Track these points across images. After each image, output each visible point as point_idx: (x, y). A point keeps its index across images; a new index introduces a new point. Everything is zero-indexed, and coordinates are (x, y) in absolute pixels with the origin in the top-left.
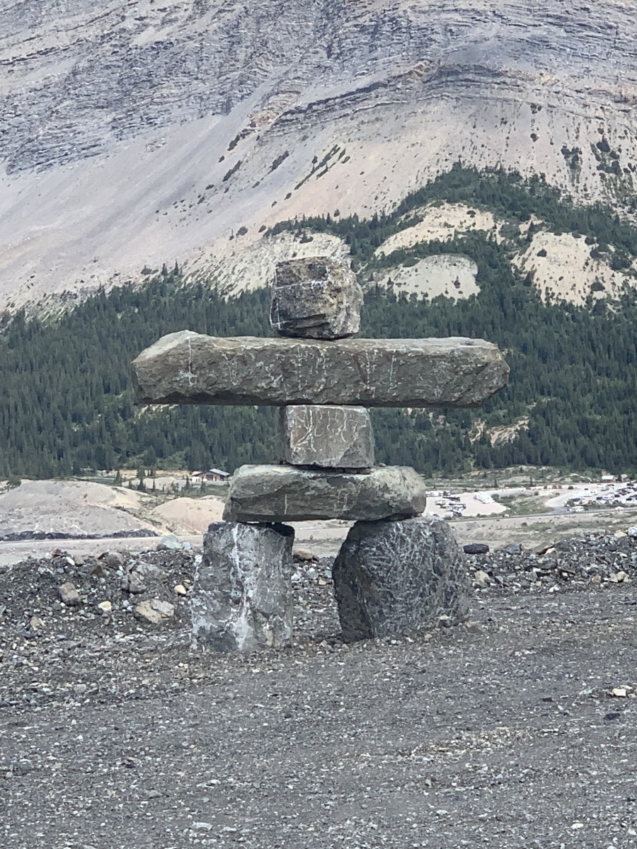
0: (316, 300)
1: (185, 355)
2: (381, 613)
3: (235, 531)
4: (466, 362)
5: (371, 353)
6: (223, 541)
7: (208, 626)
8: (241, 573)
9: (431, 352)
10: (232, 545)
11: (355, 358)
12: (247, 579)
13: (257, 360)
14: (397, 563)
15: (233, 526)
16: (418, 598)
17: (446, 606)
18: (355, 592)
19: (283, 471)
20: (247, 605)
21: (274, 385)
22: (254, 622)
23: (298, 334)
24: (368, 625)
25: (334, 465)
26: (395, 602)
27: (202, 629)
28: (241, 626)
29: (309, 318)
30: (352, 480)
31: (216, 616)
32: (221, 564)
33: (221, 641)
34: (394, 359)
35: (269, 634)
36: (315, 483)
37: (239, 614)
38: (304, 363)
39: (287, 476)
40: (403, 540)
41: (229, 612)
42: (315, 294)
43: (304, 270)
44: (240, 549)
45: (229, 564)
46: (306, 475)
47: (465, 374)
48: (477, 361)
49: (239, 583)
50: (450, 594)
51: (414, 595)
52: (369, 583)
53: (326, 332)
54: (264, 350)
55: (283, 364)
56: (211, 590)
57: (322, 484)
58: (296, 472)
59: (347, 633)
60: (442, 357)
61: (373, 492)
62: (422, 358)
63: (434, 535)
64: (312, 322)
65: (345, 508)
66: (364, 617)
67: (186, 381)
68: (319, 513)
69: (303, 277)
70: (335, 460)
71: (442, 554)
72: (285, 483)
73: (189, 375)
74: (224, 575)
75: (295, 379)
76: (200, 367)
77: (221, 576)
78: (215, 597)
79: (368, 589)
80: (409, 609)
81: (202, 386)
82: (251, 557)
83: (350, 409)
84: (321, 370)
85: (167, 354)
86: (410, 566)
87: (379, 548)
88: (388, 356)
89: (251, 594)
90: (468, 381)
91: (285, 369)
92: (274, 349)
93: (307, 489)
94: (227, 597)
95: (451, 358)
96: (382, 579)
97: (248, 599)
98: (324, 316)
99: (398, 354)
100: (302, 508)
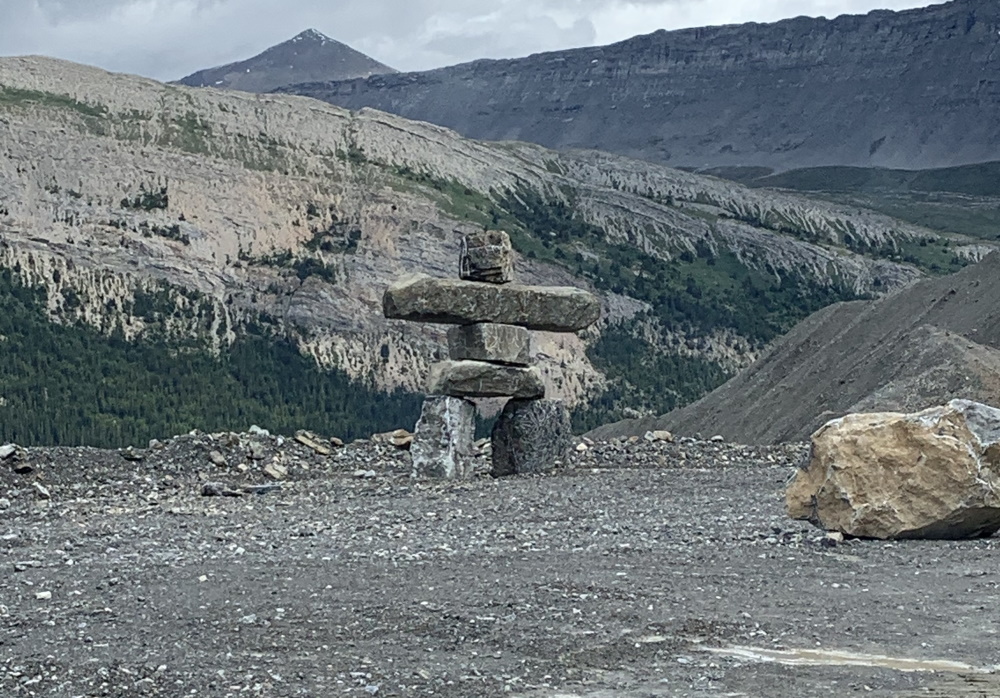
0: (496, 258)
1: (421, 287)
2: (524, 457)
3: (447, 401)
4: (579, 302)
5: (526, 293)
6: (439, 407)
7: (425, 461)
8: (449, 428)
9: (560, 295)
10: (444, 410)
11: (517, 296)
12: (453, 432)
13: (463, 293)
14: (536, 426)
15: (445, 399)
16: (545, 449)
17: (559, 455)
18: (506, 444)
19: (482, 364)
20: (452, 448)
21: (472, 310)
22: (456, 460)
23: (482, 279)
24: (513, 465)
25: (513, 361)
26: (533, 451)
27: (421, 464)
28: (447, 461)
29: (491, 269)
30: (522, 371)
31: (430, 455)
32: (436, 422)
33: (435, 472)
34: (539, 298)
35: (462, 468)
36: (499, 372)
37: (447, 454)
38: (489, 297)
39: (483, 367)
40: (541, 412)
41: (440, 453)
42: (495, 254)
43: (486, 239)
44: (450, 412)
45: (442, 422)
46: (495, 367)
47: (579, 309)
48: (585, 302)
49: (447, 434)
50: (563, 447)
51: (543, 447)
52: (518, 438)
53: (499, 279)
54: (466, 288)
55: (477, 297)
56: (427, 438)
57: (504, 373)
58: (489, 365)
59: (498, 471)
60: (566, 298)
61: (531, 379)
62: (555, 298)
63: (558, 409)
64: (492, 272)
65: (516, 389)
66: (511, 461)
67: (422, 304)
68: (500, 391)
69: (486, 243)
70: (513, 358)
71: (561, 422)
72: (483, 371)
73: (424, 301)
74: (437, 430)
75: (483, 307)
76: (431, 296)
77: (435, 429)
78: (430, 443)
79: (517, 443)
80: (540, 455)
81: (431, 308)
82: (457, 418)
83: (519, 327)
84: (498, 302)
85: (411, 287)
86: (543, 427)
87: (528, 416)
88: (536, 295)
89: (455, 442)
90: (580, 313)
91: (478, 301)
92: (473, 288)
93: (494, 376)
94: (438, 443)
95: (569, 298)
96: (527, 436)
97: (454, 445)
98: (500, 268)
99: (541, 295)
100: (490, 388)
